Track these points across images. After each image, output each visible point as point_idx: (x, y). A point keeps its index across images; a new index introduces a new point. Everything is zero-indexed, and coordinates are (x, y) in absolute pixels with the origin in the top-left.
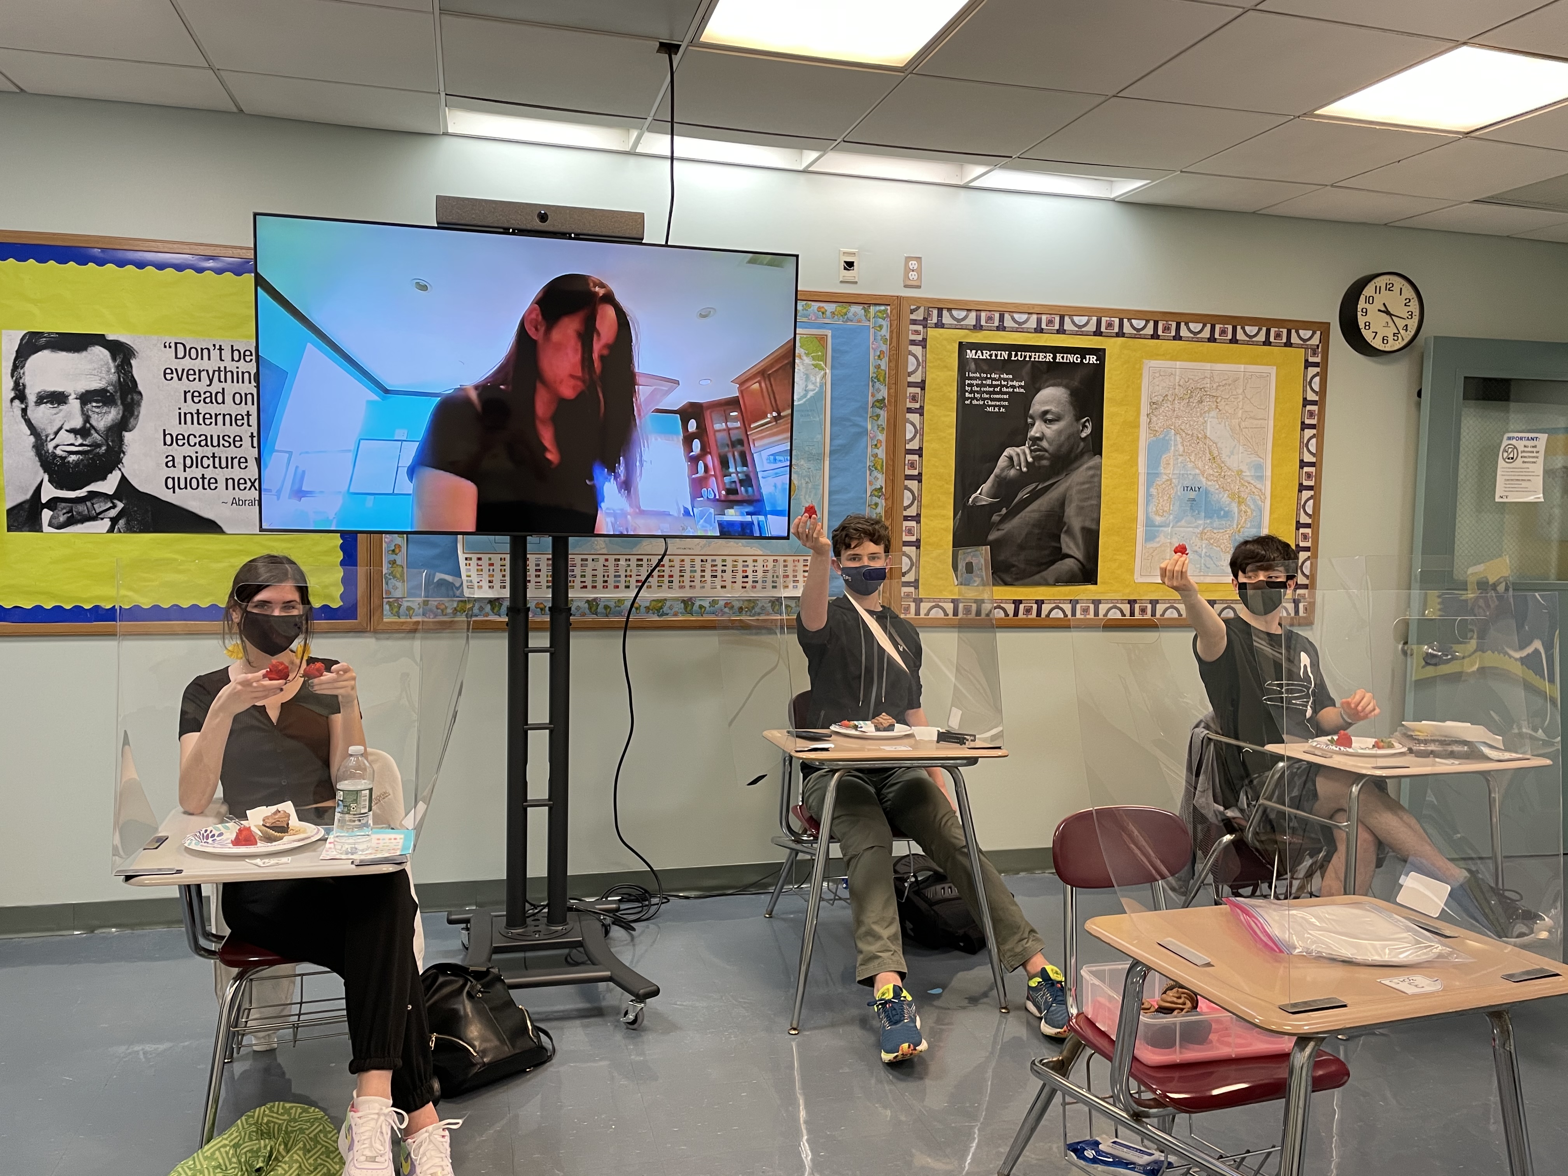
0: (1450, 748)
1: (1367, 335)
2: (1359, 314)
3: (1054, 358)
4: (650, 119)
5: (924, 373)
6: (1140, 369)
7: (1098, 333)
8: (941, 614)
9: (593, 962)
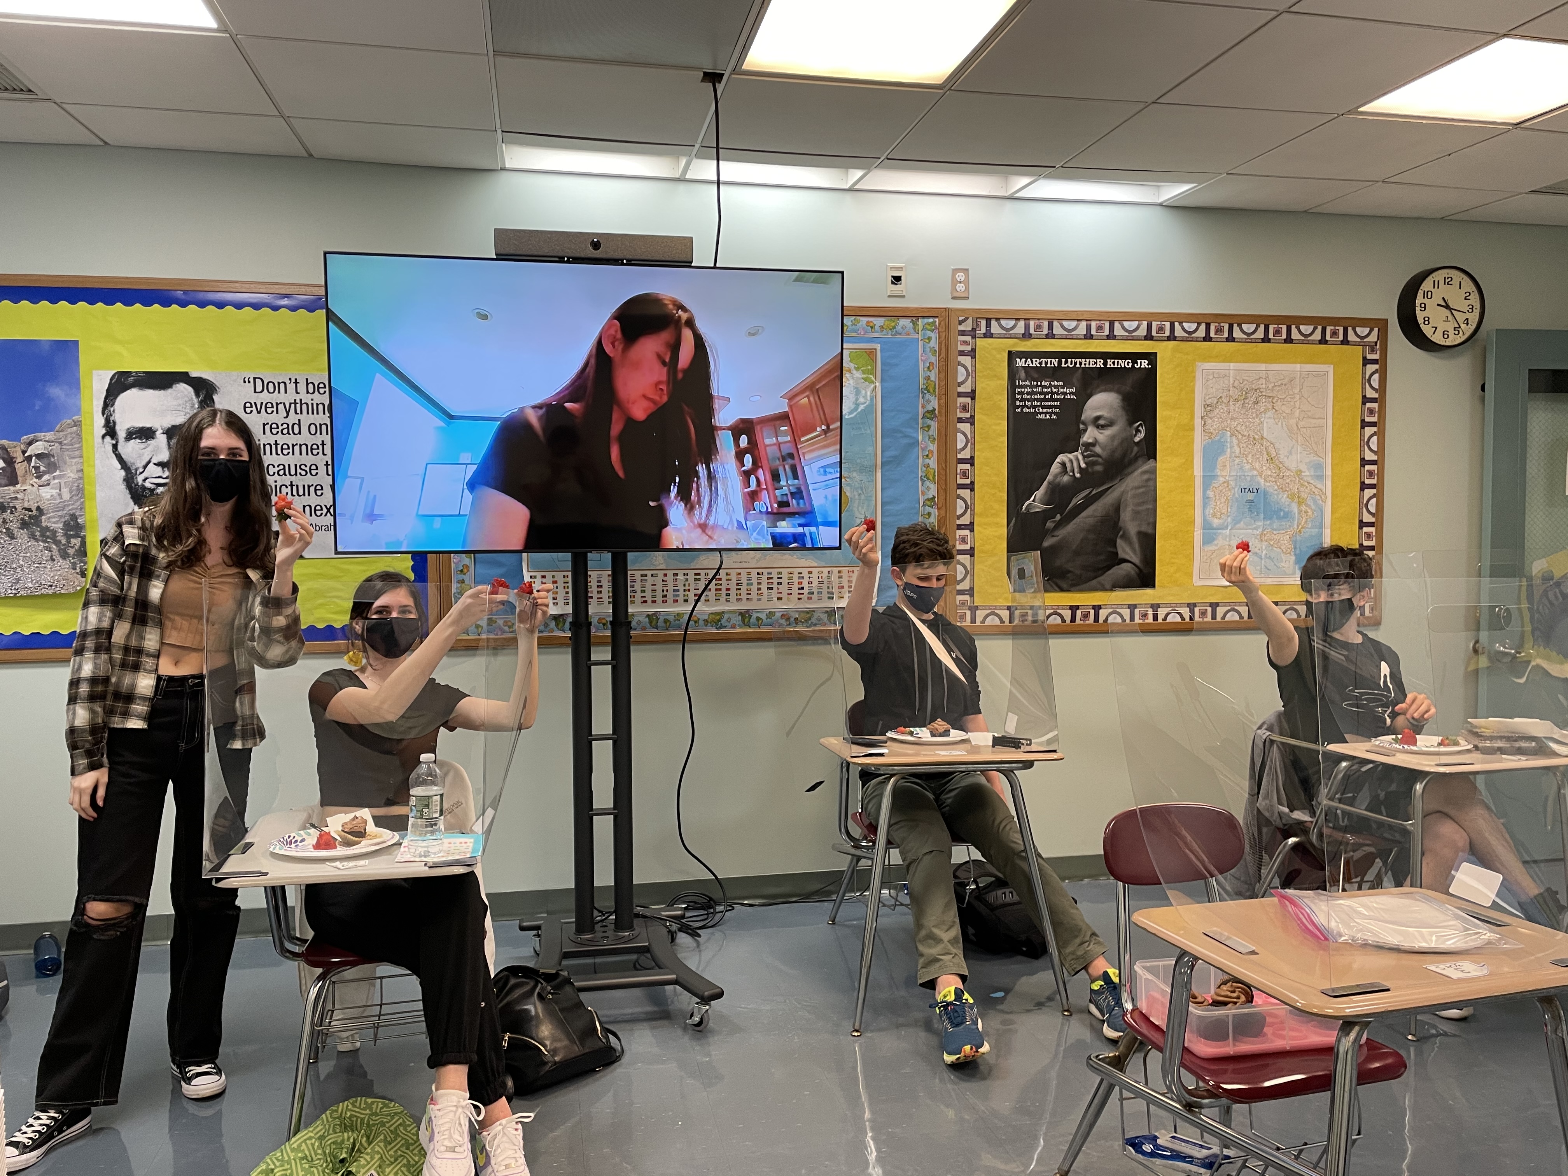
0: (1517, 745)
1: (1427, 330)
2: (1418, 309)
3: (1105, 363)
4: (697, 146)
5: (974, 382)
6: (1193, 371)
7: (1149, 337)
8: (997, 621)
9: (659, 966)
